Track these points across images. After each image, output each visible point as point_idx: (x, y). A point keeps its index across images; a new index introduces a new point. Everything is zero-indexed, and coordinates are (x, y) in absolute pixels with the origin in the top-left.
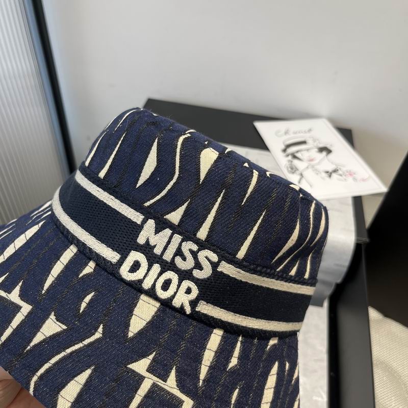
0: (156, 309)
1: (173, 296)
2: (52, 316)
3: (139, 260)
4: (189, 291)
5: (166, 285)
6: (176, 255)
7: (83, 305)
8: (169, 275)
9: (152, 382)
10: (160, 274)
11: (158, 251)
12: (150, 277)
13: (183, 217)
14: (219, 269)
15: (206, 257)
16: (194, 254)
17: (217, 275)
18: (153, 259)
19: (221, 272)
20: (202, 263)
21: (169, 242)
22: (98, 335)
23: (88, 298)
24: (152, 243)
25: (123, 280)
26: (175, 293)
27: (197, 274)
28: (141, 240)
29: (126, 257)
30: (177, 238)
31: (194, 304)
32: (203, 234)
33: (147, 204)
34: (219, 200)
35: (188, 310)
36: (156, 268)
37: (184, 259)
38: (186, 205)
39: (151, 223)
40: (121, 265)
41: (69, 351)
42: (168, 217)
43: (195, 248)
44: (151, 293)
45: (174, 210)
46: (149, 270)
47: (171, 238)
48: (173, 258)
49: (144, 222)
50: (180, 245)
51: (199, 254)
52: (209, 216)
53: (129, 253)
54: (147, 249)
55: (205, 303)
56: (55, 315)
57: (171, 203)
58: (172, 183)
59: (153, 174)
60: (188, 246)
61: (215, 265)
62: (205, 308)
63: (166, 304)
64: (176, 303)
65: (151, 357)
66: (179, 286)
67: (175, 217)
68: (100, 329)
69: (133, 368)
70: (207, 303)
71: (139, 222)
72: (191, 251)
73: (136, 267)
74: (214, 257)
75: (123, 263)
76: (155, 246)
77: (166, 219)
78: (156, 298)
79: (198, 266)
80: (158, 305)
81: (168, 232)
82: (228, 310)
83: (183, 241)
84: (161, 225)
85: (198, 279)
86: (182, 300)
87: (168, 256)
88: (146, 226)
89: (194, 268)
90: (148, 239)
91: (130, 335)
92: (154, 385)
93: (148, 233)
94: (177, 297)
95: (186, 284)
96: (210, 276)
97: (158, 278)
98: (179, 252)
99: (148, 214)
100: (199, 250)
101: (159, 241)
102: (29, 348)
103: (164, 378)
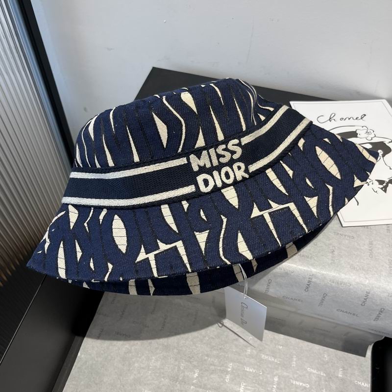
0: (234, 189)
1: (235, 177)
2: (196, 233)
3: (204, 178)
4: (239, 168)
5: (227, 176)
6: (218, 159)
7: (204, 217)
8: (224, 170)
9: (267, 213)
10: (220, 174)
11: (208, 165)
12: (217, 179)
13: (205, 138)
14: (243, 144)
15: (233, 145)
16: (226, 150)
17: (244, 148)
18: (210, 171)
19: (245, 144)
20: (233, 150)
21: (210, 157)
22: (225, 220)
23: (202, 213)
24: (202, 164)
25: (207, 193)
26: (235, 175)
27: (235, 157)
28: (196, 169)
29: (197, 183)
30: (212, 151)
31: (246, 171)
32: (221, 137)
33: (180, 150)
34: (212, 113)
35: (247, 176)
36: (215, 173)
37: (224, 156)
38: (201, 131)
39: (192, 157)
40: (199, 188)
41: (222, 236)
42: (197, 146)
43: (224, 146)
44: (225, 185)
45: (197, 139)
46: (213, 178)
47: (209, 154)
48: (219, 161)
49: (188, 160)
50: (216, 152)
51: (228, 147)
52: (216, 125)
53: (196, 180)
54: (203, 170)
55: (251, 165)
56: (197, 232)
57: (192, 138)
58: (184, 128)
59: (168, 133)
60: (220, 149)
61: (239, 145)
62: (253, 168)
63: (235, 183)
64: (239, 178)
65: (255, 206)
66: (233, 170)
67: (201, 142)
68: (223, 217)
69: (254, 216)
70: (252, 164)
71: (186, 162)
72: (224, 150)
73: (206, 182)
74: (236, 141)
75: (199, 187)
76: (205, 165)
77: (198, 148)
78: (229, 185)
79: (233, 153)
80: (232, 187)
81: (205, 153)
82: (263, 158)
83: (215, 149)
84: (198, 153)
85: (238, 158)
86: (240, 174)
87: (215, 163)
88: (191, 161)
89: (232, 155)
90: (198, 165)
91: (237, 207)
92: (270, 214)
93: (195, 163)
94: (236, 176)
95: (235, 166)
96: (242, 152)
97: (221, 177)
98: (219, 156)
99: (186, 154)
100: (227, 146)
101: (204, 161)
102: (204, 252)
103: (270, 207)
